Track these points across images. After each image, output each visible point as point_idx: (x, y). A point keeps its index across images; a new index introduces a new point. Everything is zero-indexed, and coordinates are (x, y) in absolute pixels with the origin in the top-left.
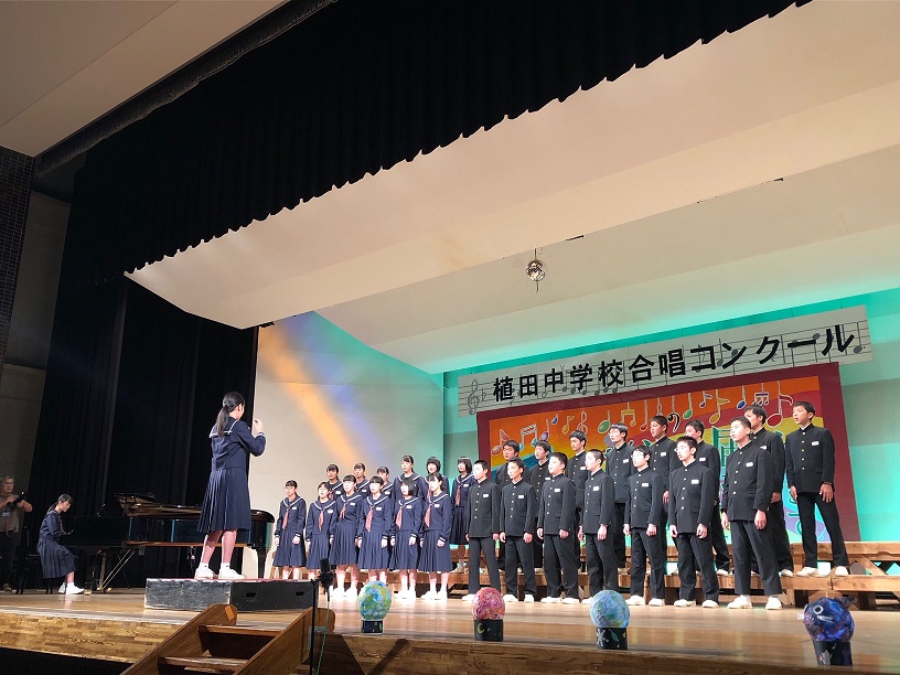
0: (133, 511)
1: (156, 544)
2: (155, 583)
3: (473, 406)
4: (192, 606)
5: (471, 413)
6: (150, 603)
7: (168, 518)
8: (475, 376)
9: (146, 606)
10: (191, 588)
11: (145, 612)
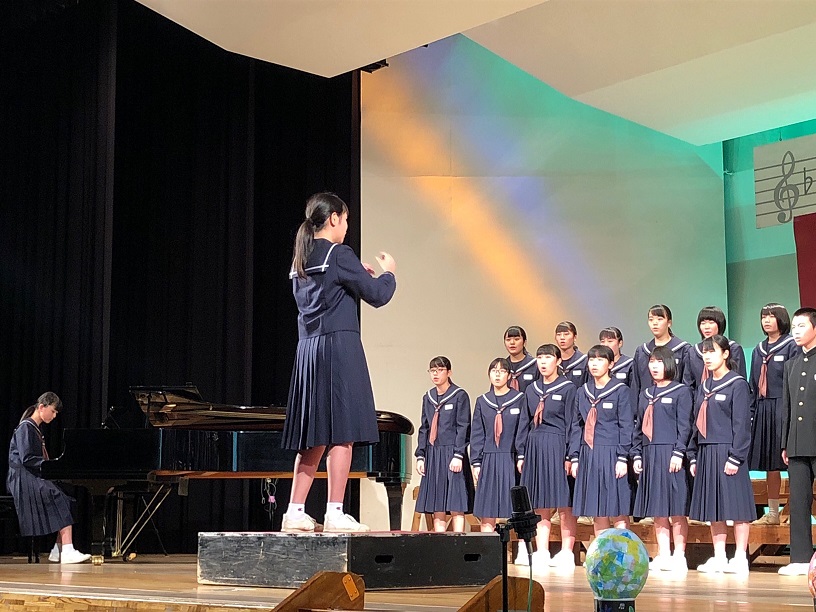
0: (162, 417)
1: (208, 474)
2: (213, 540)
3: (785, 205)
4: (281, 578)
5: (782, 219)
6: (207, 574)
7: (225, 428)
8: (788, 144)
9: (200, 580)
10: (277, 548)
11: (200, 590)
